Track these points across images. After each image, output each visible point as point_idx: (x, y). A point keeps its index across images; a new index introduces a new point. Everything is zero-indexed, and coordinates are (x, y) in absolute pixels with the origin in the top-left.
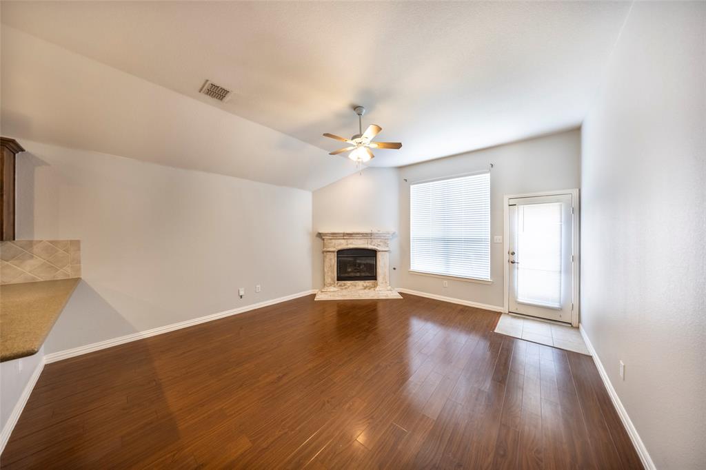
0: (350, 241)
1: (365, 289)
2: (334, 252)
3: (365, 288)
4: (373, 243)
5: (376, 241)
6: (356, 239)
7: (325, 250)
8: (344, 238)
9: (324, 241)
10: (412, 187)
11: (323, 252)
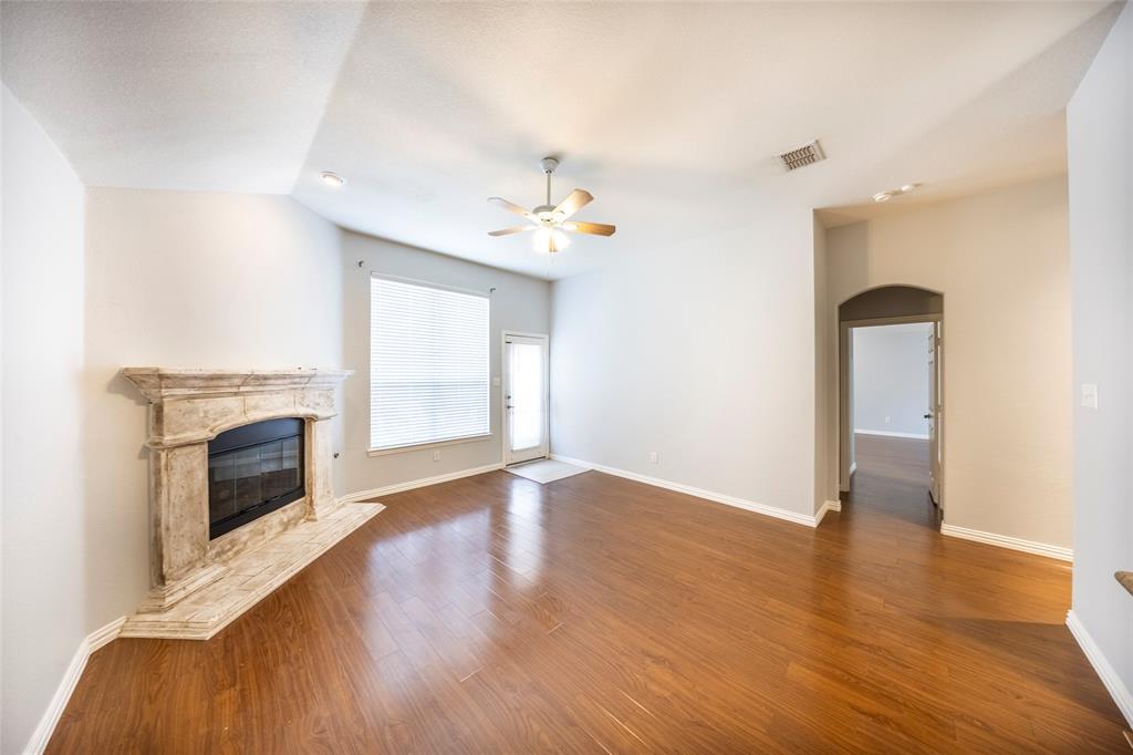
0: (251, 400)
1: (285, 529)
2: (200, 443)
3: (286, 526)
4: (306, 402)
5: (312, 396)
6: (270, 392)
7: (168, 439)
8: (236, 394)
9: (157, 407)
10: (374, 282)
11: (154, 451)
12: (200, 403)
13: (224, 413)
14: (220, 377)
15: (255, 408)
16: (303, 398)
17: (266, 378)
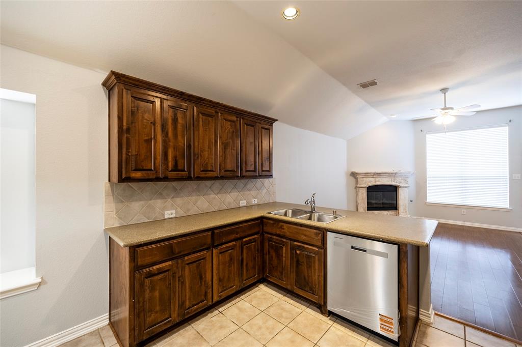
0: (377, 179)
2: (365, 187)
5: (397, 179)
6: (383, 177)
7: (358, 186)
8: (373, 177)
9: (357, 179)
10: (427, 136)
11: (356, 188)
12: (365, 179)
13: (370, 182)
14: (368, 173)
15: (378, 181)
16: (395, 180)
17: (380, 174)
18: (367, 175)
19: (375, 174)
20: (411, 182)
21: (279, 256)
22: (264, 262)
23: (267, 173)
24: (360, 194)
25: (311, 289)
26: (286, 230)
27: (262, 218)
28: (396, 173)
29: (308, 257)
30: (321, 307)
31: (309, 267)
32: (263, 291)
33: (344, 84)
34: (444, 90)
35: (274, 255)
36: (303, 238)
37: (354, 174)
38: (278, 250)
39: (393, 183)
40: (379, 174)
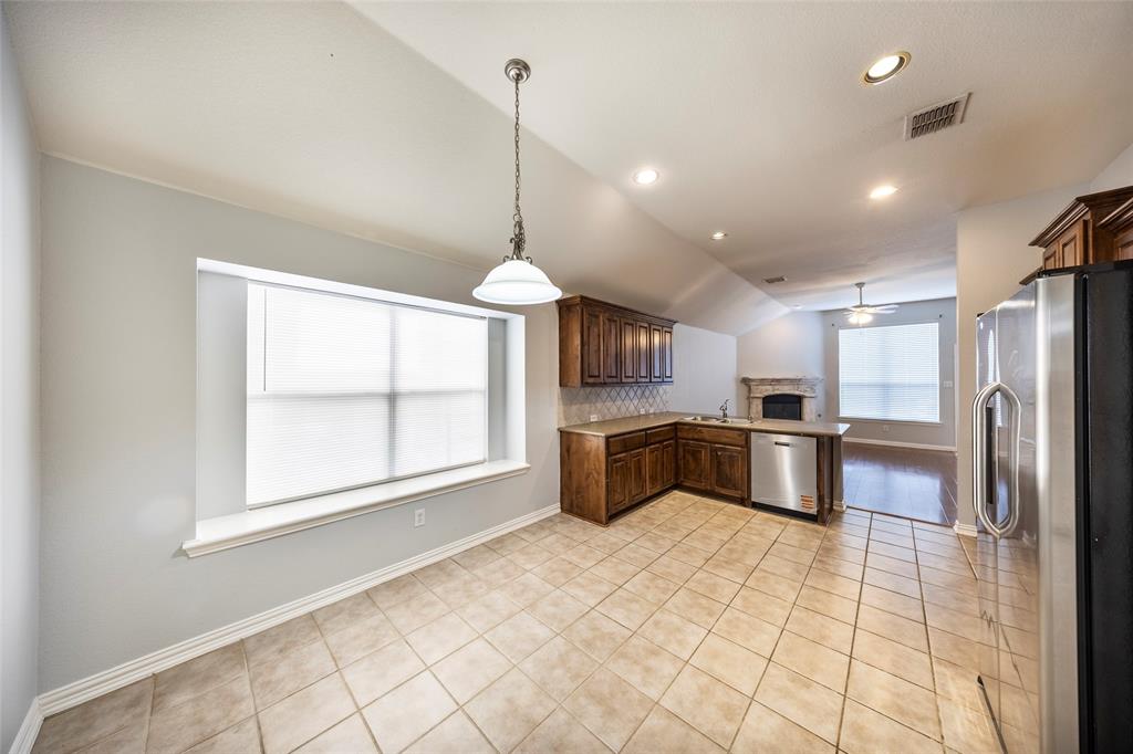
2: (760, 398)
4: (800, 390)
5: (803, 387)
6: (783, 384)
7: (752, 395)
8: (771, 385)
9: (750, 387)
10: (840, 331)
11: (748, 398)
12: (760, 387)
13: (767, 390)
15: (777, 390)
16: (798, 388)
18: (763, 381)
19: (773, 380)
20: (820, 391)
21: (697, 460)
22: (677, 467)
23: (669, 380)
24: (753, 407)
25: (734, 486)
26: (706, 434)
27: (675, 424)
28: (800, 380)
29: (731, 457)
30: (744, 501)
31: (732, 466)
32: (677, 496)
33: (748, 280)
34: (860, 285)
35: (691, 460)
36: (724, 440)
37: (746, 381)
38: (695, 454)
39: (797, 393)
40: (778, 381)
